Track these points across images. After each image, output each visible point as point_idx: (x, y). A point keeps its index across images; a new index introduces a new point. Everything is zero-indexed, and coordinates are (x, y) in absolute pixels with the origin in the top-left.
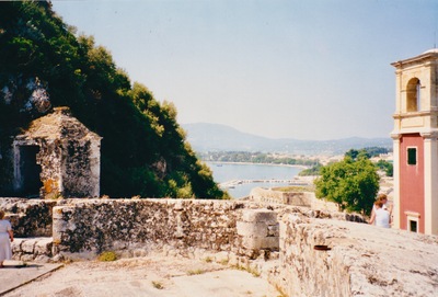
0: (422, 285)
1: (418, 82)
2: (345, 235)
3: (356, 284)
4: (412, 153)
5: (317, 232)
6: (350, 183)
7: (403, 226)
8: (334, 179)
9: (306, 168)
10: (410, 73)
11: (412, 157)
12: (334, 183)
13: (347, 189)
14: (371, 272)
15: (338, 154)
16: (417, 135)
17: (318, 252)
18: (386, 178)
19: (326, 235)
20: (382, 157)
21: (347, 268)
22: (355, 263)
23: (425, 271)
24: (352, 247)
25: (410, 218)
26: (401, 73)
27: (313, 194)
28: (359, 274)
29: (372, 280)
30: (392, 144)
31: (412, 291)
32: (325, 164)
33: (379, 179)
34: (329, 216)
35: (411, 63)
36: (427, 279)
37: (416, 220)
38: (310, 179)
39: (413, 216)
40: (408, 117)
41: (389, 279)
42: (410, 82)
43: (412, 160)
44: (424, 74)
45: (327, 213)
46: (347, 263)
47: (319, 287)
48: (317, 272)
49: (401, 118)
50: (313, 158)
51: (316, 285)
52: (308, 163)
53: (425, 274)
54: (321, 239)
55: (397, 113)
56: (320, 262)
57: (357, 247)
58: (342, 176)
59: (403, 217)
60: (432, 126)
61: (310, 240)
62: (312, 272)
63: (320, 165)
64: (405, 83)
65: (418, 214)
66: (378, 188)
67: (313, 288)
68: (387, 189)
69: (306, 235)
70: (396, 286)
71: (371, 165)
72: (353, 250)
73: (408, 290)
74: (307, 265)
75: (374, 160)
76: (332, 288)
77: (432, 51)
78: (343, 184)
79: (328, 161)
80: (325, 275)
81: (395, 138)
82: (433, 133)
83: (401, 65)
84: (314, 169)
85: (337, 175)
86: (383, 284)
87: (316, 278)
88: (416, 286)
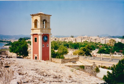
0: (33, 73)
1: (37, 20)
2: (15, 62)
3: (15, 76)
4: (36, 39)
5: (6, 62)
6: (20, 47)
7: (33, 58)
8: (15, 47)
9: (7, 43)
10: (35, 18)
11: (36, 40)
12: (15, 48)
13: (19, 49)
14: (20, 72)
15: (16, 39)
16: (37, 34)
17: (6, 68)
18: (30, 46)
19: (9, 63)
20: (29, 40)
21: (13, 72)
22: (16, 70)
23: (35, 69)
24: (16, 65)
25: (35, 56)
26: (33, 18)
27: (9, 51)
28: (16, 73)
29: (20, 74)
30: (31, 37)
31: (30, 75)
32: (12, 42)
33: (28, 46)
34: (12, 57)
35: (35, 15)
36: (35, 71)
37: (37, 56)
38: (8, 47)
39: (36, 55)
40: (35, 29)
41: (25, 73)
42: (35, 20)
43: (36, 41)
44: (38, 18)
45: (11, 56)
46: (13, 70)
47: (6, 78)
48: (6, 74)
49: (33, 30)
50: (9, 41)
51: (5, 78)
52: (7, 42)
53: (35, 70)
54: (7, 64)
55: (32, 28)
56: (6, 71)
57: (17, 65)
58: (18, 46)
59: (33, 56)
60: (41, 32)
61: (4, 65)
62: (4, 74)
63: (11, 42)
64: (34, 21)
65: (37, 55)
66: (28, 48)
67: (4, 79)
68: (30, 48)
69: (2, 64)
70: (26, 74)
71: (26, 42)
72: (16, 66)
73: (29, 75)
74: (3, 72)
75: (27, 41)
76: (10, 78)
77: (40, 13)
78: (18, 48)
79: (14, 41)
80: (8, 75)
81: (31, 35)
82: (41, 34)
83: (33, 15)
84: (9, 44)
85: (16, 45)
86: (23, 74)
87: (5, 76)
88: (32, 74)
